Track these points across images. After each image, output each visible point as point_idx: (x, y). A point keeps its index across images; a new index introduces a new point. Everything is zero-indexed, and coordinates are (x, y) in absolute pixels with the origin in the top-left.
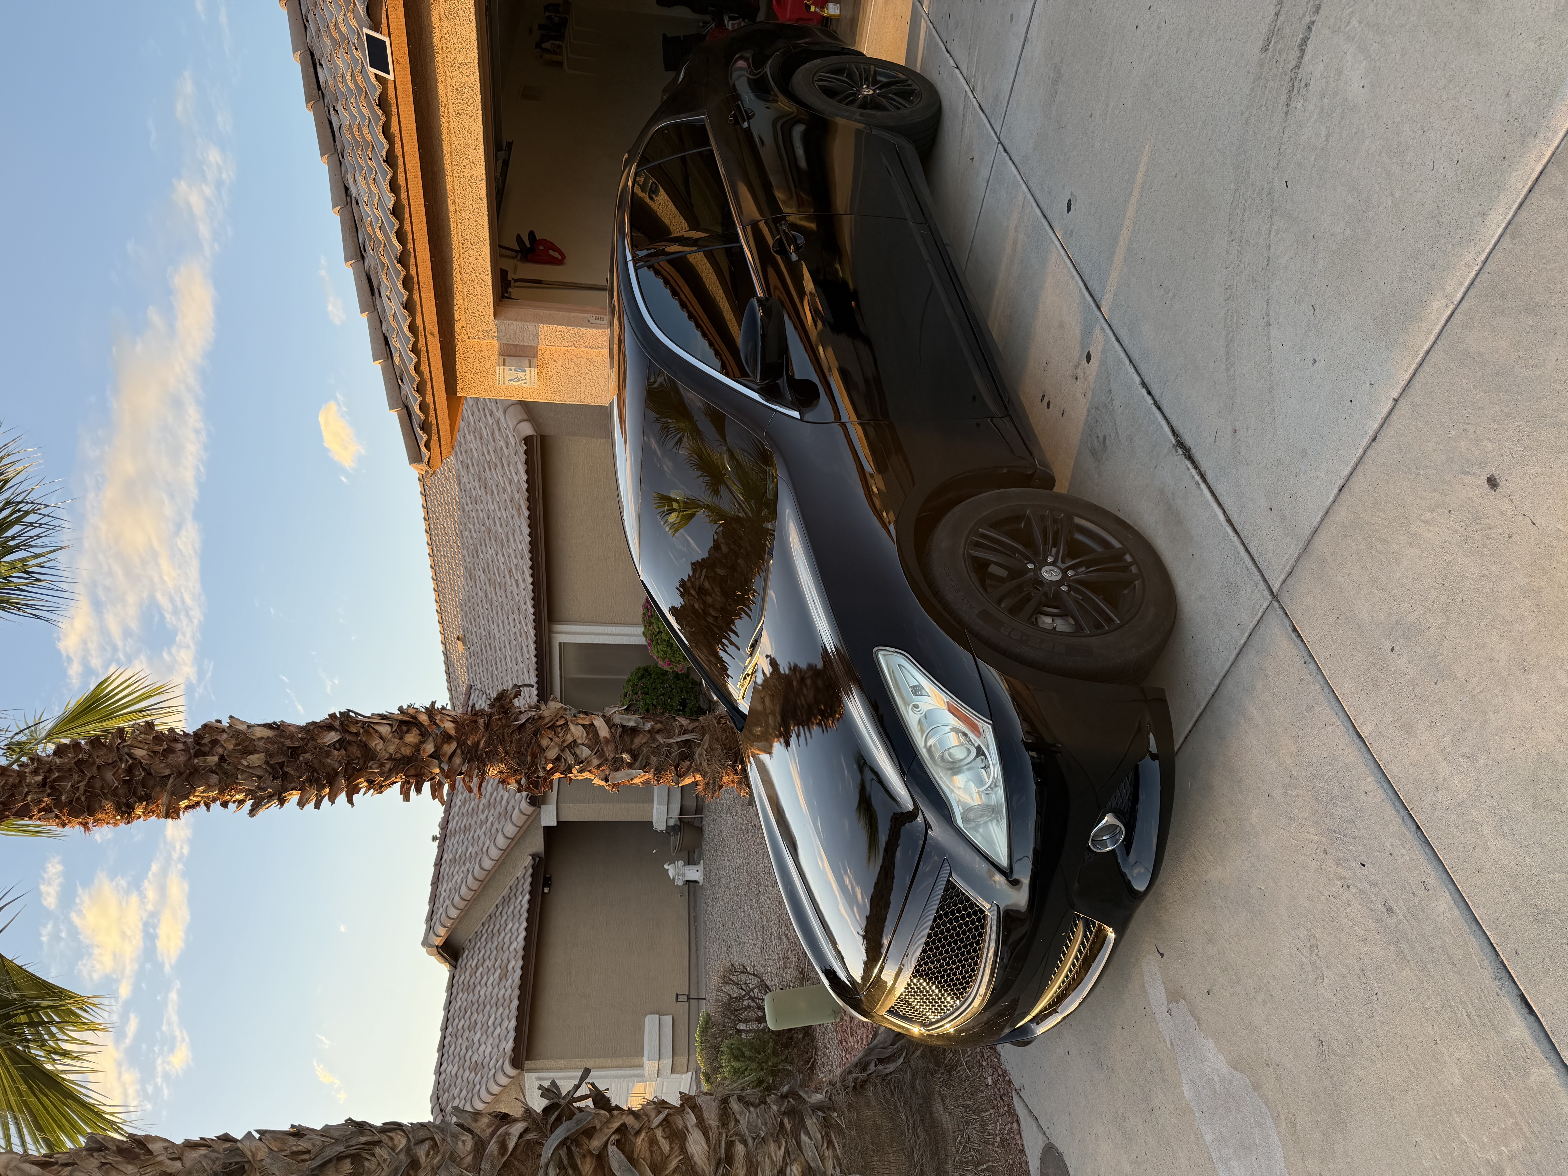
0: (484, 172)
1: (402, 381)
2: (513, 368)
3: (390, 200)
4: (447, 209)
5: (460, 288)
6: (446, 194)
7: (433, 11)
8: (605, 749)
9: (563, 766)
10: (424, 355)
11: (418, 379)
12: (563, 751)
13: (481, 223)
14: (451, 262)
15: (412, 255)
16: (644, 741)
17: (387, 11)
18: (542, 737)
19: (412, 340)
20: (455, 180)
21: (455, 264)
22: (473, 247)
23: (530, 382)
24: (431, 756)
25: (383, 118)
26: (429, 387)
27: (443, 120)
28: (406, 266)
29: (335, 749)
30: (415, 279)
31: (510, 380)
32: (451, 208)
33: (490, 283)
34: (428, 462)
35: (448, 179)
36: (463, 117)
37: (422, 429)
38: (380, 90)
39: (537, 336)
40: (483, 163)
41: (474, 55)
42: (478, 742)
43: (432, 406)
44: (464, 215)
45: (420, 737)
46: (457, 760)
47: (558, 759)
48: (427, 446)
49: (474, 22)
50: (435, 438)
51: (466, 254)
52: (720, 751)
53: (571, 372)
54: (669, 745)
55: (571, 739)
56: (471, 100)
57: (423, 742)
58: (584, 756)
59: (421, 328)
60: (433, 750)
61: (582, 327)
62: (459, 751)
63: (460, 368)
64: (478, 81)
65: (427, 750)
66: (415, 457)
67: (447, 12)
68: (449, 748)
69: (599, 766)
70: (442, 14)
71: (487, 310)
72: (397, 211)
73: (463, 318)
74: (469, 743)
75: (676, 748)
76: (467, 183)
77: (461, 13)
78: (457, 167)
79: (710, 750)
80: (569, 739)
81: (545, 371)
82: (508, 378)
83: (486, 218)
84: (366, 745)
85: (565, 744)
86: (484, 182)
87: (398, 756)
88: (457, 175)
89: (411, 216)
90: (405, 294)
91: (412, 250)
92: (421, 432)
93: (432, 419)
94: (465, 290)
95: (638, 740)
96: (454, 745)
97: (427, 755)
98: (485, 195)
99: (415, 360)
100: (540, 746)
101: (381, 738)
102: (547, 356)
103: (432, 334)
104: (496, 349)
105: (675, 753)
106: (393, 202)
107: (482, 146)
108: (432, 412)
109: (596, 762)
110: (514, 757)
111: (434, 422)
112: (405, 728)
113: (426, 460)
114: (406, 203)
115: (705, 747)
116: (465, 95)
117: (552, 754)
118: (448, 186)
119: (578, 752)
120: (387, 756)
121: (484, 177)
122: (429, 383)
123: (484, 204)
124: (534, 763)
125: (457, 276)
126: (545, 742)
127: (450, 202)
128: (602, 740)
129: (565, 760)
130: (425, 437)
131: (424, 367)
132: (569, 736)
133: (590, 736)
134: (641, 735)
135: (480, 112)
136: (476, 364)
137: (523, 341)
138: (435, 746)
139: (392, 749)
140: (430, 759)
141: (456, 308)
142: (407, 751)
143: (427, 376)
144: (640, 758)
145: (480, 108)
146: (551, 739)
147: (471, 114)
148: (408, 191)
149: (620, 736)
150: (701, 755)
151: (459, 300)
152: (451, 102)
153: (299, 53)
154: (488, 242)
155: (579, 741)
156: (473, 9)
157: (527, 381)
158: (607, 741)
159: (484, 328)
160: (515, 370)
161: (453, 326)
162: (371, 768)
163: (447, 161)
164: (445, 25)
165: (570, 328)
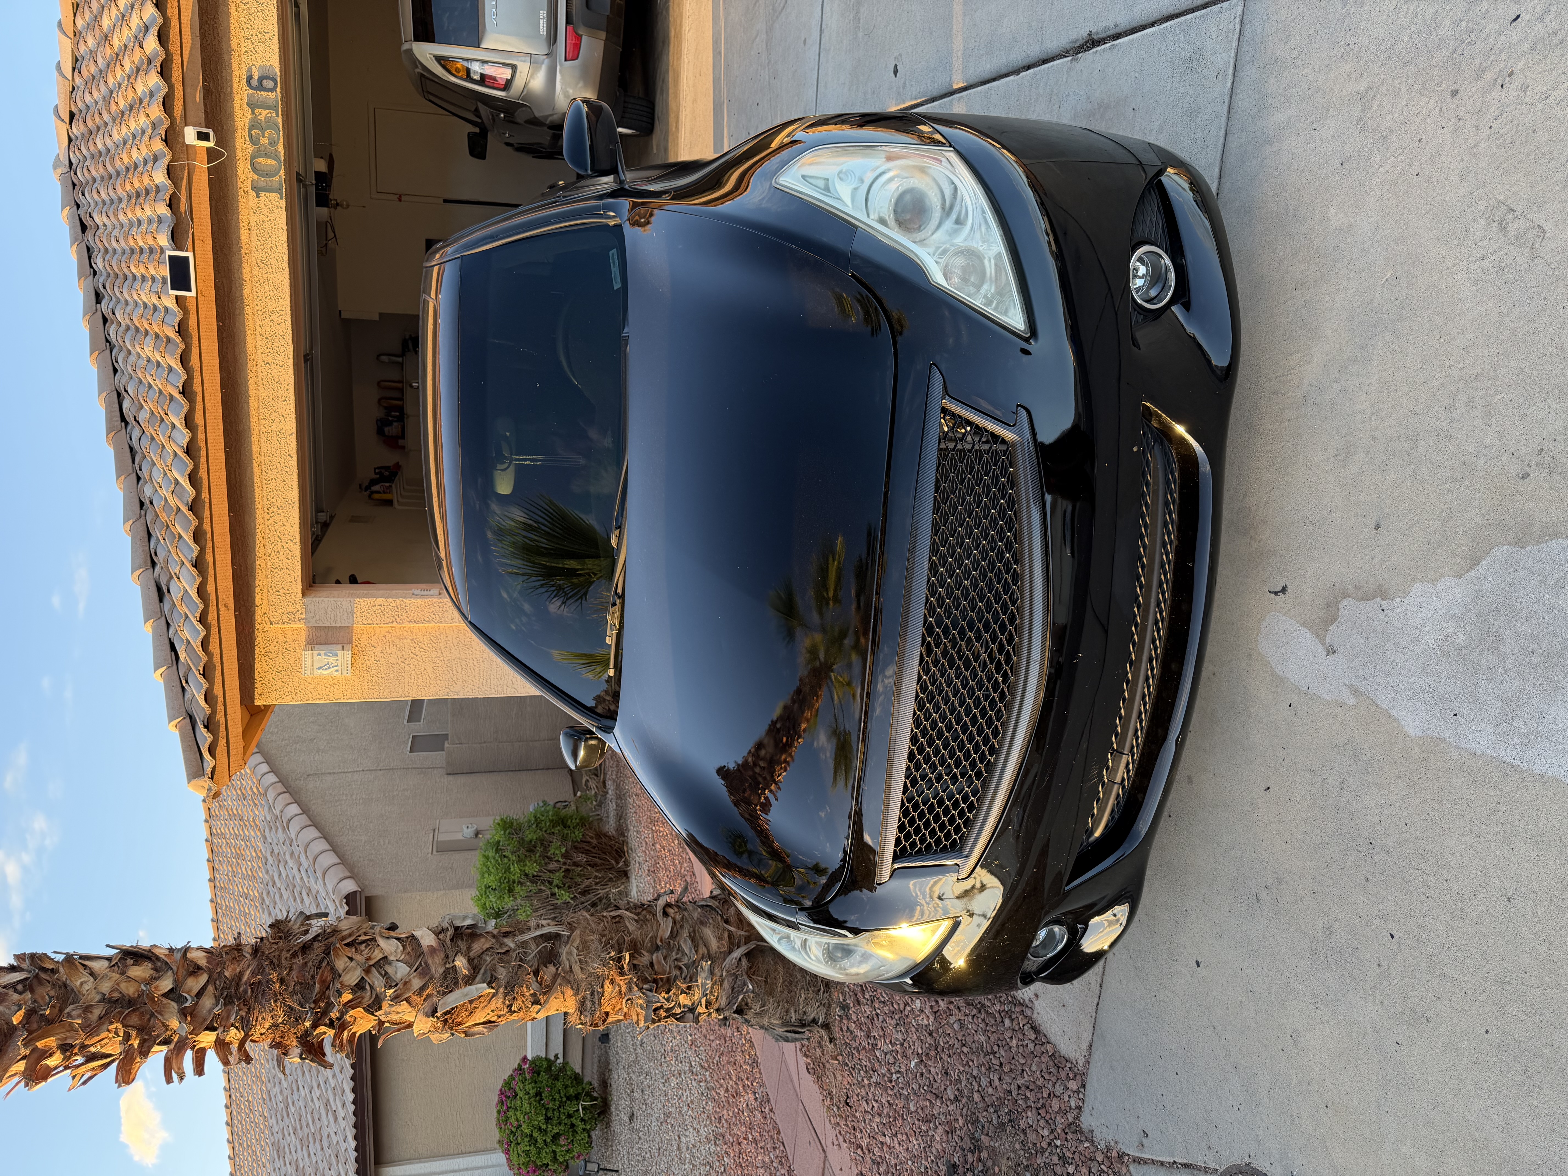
0: (294, 425)
1: (187, 682)
2: (322, 652)
3: (183, 436)
4: (252, 472)
5: (263, 565)
6: (251, 455)
7: (245, 265)
8: (430, 961)
9: (367, 998)
10: (214, 630)
11: (204, 658)
12: (367, 971)
13: (290, 483)
14: (254, 535)
15: (207, 506)
16: (487, 946)
17: (193, 233)
18: (337, 956)
19: (202, 606)
20: (262, 435)
21: (259, 537)
22: (280, 511)
23: (342, 670)
24: (166, 995)
25: (182, 346)
26: (218, 673)
27: (251, 375)
28: (200, 518)
29: (16, 991)
30: (209, 535)
31: (319, 668)
32: (256, 470)
33: (298, 553)
34: (213, 773)
35: (254, 439)
36: (273, 366)
37: (206, 727)
38: (181, 316)
39: (352, 613)
40: (294, 416)
41: (286, 303)
42: (241, 974)
43: (220, 699)
44: (271, 475)
45: (152, 972)
46: (207, 1002)
47: (360, 986)
48: (212, 751)
49: (287, 269)
50: (222, 742)
51: (272, 520)
52: (597, 943)
53: (393, 659)
54: (524, 944)
55: (381, 956)
56: (282, 349)
57: (156, 979)
58: (399, 976)
59: (213, 596)
60: (171, 987)
61: (405, 597)
62: (210, 988)
63: (259, 666)
64: (290, 329)
65: (161, 988)
66: (196, 770)
67: (258, 261)
68: (195, 984)
69: (422, 989)
70: (254, 263)
71: (294, 586)
72: (190, 450)
73: (265, 602)
74: (227, 974)
75: (533, 946)
76: (274, 439)
77: (273, 261)
78: (264, 422)
79: (584, 947)
80: (377, 955)
81: (361, 660)
82: (316, 666)
83: (295, 476)
84: (65, 985)
85: (372, 963)
86: (294, 436)
87: (116, 995)
88: (264, 430)
89: (207, 461)
90: (196, 549)
91: (207, 500)
92: (204, 730)
93: (220, 716)
94: (269, 563)
95: (478, 946)
96: (204, 978)
97: (159, 993)
98: (295, 451)
99: (203, 634)
100: (333, 970)
101: (92, 974)
102: (364, 641)
103: (226, 606)
104: (304, 638)
105: (533, 950)
106: (187, 439)
107: (293, 398)
108: (220, 707)
109: (417, 983)
110: (294, 992)
111: (222, 721)
112: (130, 961)
113: (208, 770)
114: (203, 445)
115: (575, 945)
116: (276, 344)
117: (352, 978)
118: (253, 447)
119: (390, 970)
120: (98, 997)
121: (294, 430)
122: (218, 668)
123: (293, 462)
124: (323, 995)
125: (260, 551)
126: (340, 964)
127: (255, 465)
128: (425, 949)
129: (371, 987)
130: (209, 738)
131: (214, 647)
132: (377, 951)
133: (409, 949)
134: (483, 940)
135: (291, 361)
136: (279, 660)
137: (335, 621)
138: (175, 981)
139: (106, 987)
140: (165, 1001)
141: (257, 590)
142: (130, 990)
143: (217, 659)
144: (482, 971)
145: (291, 357)
146: (351, 959)
147: (281, 364)
148: (206, 432)
149: (452, 940)
150: (570, 953)
151: (262, 580)
152: (259, 352)
153: (104, 394)
154: (297, 505)
155: (392, 958)
156: (286, 258)
157: (339, 668)
158: (432, 950)
159: (290, 609)
160: (325, 655)
161: (253, 613)
162: (69, 1015)
163: (253, 419)
164: (256, 273)
165: (390, 600)
